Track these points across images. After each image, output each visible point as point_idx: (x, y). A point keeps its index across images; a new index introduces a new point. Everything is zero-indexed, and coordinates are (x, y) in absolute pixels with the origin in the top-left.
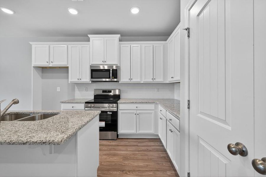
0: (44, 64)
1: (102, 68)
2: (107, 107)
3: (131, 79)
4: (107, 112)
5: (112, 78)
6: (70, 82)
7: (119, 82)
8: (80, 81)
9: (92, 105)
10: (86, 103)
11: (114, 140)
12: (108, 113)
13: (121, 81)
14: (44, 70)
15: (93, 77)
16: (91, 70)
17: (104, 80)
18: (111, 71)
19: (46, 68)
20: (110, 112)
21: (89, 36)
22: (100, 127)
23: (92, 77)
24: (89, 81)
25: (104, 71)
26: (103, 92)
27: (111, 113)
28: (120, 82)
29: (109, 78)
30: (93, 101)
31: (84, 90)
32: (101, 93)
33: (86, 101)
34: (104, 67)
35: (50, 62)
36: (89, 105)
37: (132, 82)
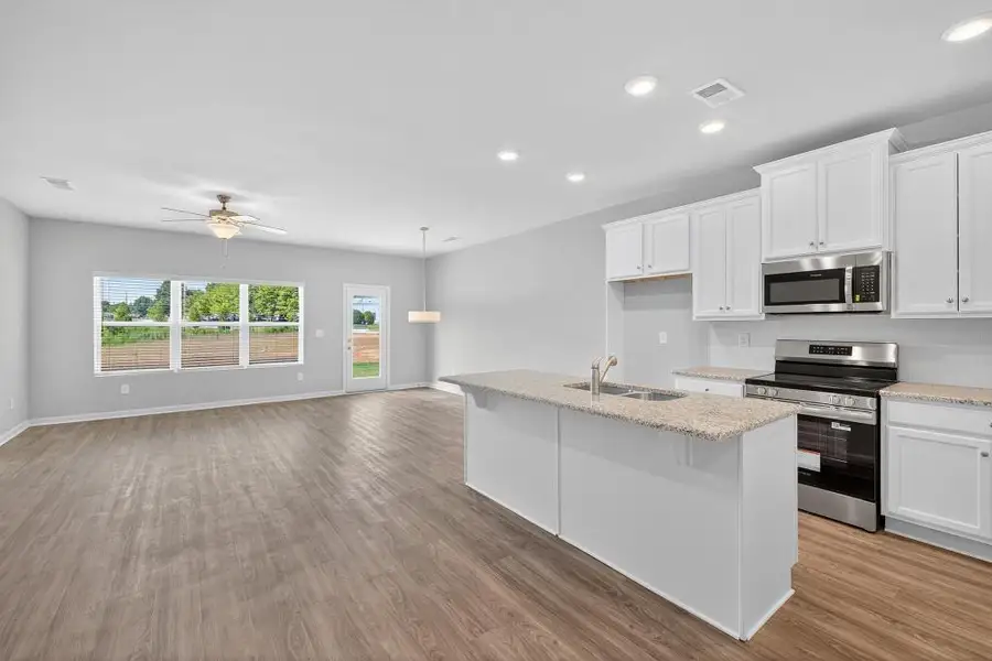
0: (633, 273)
1: (807, 266)
2: (828, 404)
3: (958, 301)
4: (828, 422)
5: (854, 301)
6: (697, 317)
7: (888, 312)
8: (728, 313)
9: (771, 391)
10: (748, 381)
11: (863, 530)
12: (834, 425)
13: (901, 310)
14: (628, 287)
15: (772, 300)
16: (766, 277)
17: (818, 308)
18: (848, 276)
19: (633, 281)
20: (842, 422)
21: (758, 169)
22: (800, 469)
23: (768, 302)
24: (757, 313)
25: (819, 278)
26: (811, 352)
27: (849, 429)
28: (893, 315)
29: (842, 300)
30: (772, 378)
31: (740, 341)
32: (803, 353)
33: (750, 376)
34: (817, 262)
35: (646, 267)
36: (760, 390)
37: (963, 313)
